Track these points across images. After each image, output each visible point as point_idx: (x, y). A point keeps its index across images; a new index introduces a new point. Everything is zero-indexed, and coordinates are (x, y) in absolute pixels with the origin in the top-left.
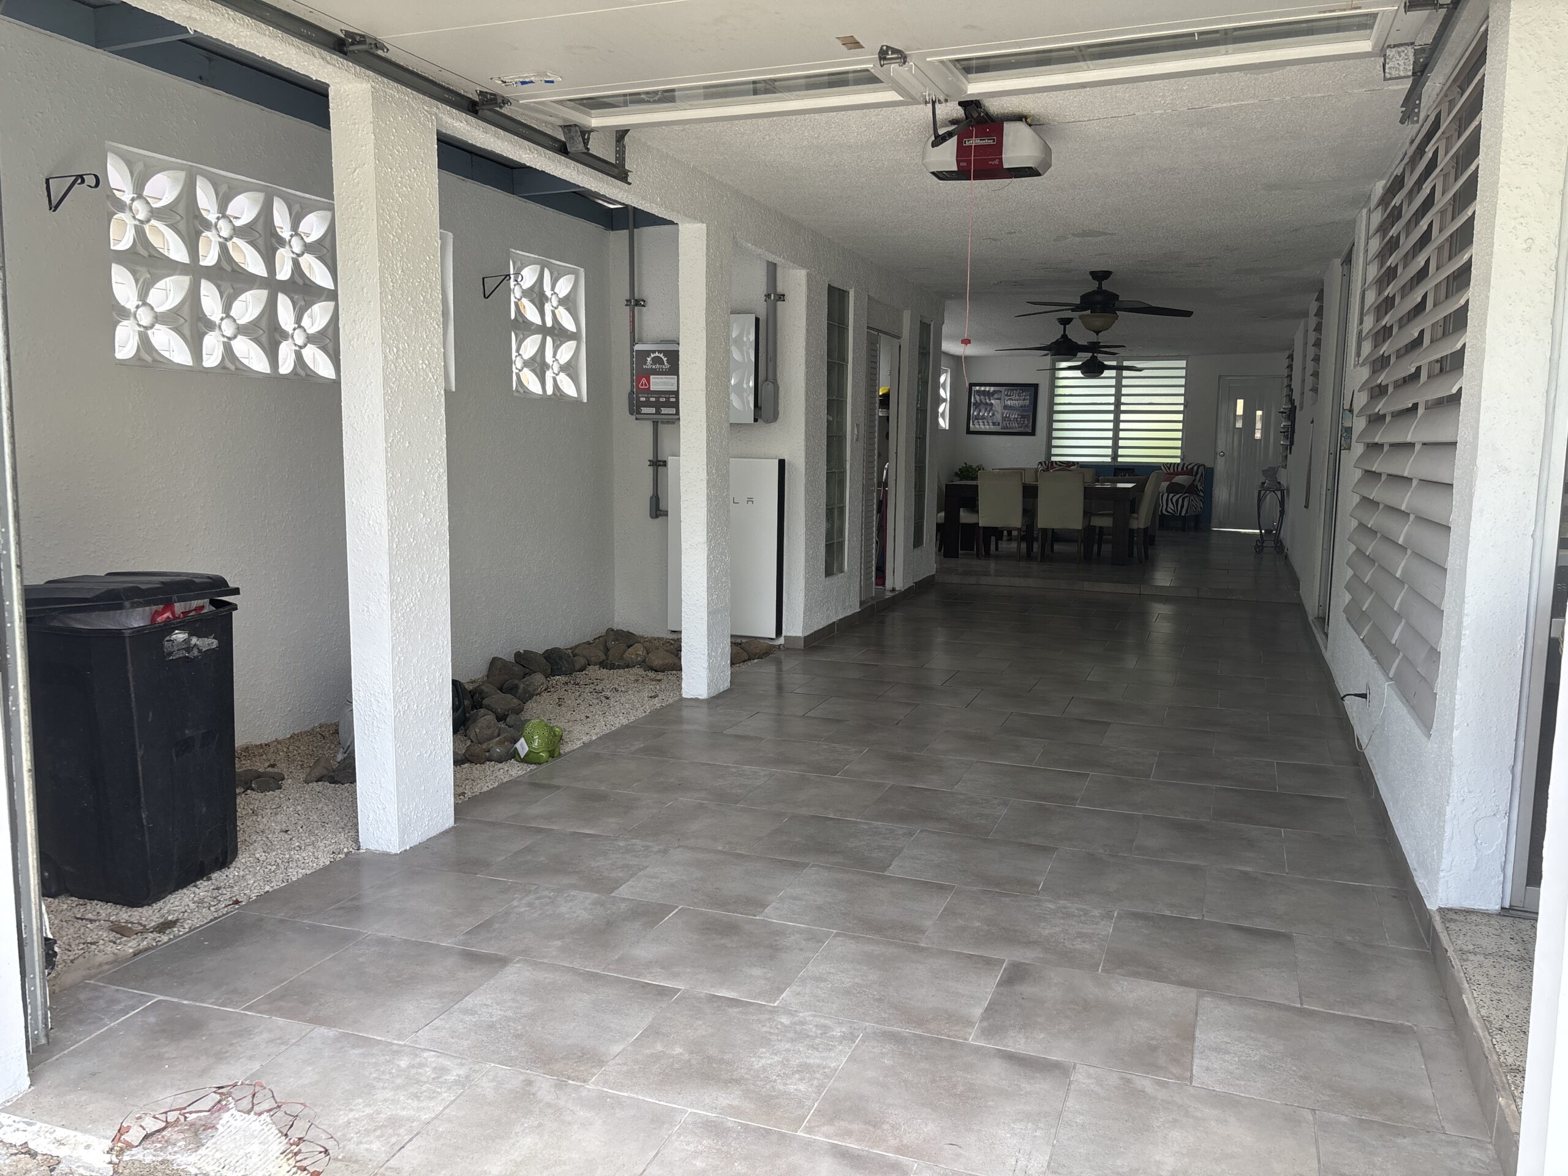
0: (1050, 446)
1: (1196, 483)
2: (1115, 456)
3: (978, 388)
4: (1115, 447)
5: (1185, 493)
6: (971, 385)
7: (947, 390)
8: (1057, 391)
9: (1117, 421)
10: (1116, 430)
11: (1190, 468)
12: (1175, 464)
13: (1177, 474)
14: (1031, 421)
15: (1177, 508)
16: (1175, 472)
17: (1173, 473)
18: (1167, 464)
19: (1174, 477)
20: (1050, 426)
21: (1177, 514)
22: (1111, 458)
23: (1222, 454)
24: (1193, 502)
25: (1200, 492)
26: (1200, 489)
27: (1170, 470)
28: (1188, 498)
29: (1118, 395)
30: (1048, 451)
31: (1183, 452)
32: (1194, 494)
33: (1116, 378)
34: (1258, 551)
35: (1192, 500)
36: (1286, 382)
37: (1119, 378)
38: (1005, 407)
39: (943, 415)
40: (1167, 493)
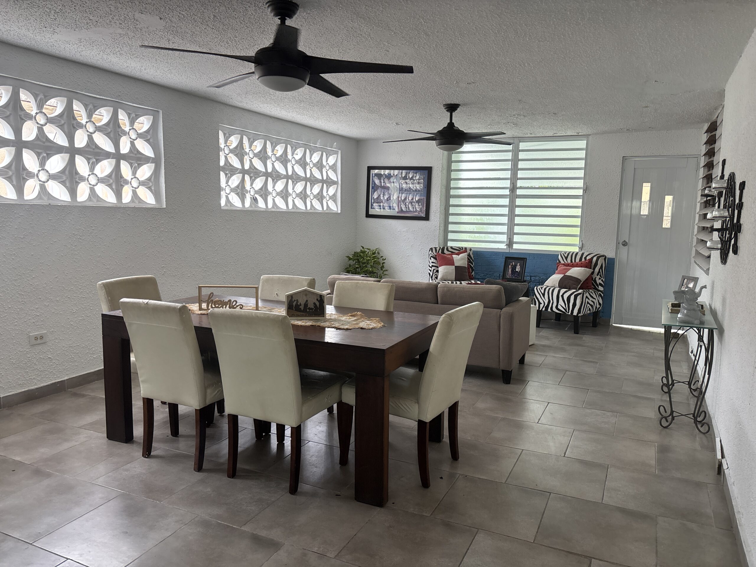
0: (446, 231)
1: (595, 275)
2: (510, 243)
3: (376, 171)
4: (511, 234)
5: (579, 289)
6: (370, 168)
7: (337, 172)
8: (453, 175)
9: (512, 206)
10: (512, 215)
11: (589, 259)
12: (573, 253)
13: (573, 266)
14: (425, 205)
15: (568, 306)
16: (572, 263)
17: (569, 265)
18: (564, 253)
19: (570, 269)
20: (445, 211)
21: (568, 313)
22: (506, 245)
23: (625, 244)
24: (589, 299)
25: (599, 286)
26: (599, 283)
27: (567, 260)
28: (582, 295)
29: (514, 179)
30: (444, 236)
31: (581, 240)
32: (591, 289)
33: (512, 160)
34: (664, 426)
35: (587, 297)
36: (703, 161)
37: (515, 161)
38: (401, 190)
39: (333, 198)
40: (559, 288)
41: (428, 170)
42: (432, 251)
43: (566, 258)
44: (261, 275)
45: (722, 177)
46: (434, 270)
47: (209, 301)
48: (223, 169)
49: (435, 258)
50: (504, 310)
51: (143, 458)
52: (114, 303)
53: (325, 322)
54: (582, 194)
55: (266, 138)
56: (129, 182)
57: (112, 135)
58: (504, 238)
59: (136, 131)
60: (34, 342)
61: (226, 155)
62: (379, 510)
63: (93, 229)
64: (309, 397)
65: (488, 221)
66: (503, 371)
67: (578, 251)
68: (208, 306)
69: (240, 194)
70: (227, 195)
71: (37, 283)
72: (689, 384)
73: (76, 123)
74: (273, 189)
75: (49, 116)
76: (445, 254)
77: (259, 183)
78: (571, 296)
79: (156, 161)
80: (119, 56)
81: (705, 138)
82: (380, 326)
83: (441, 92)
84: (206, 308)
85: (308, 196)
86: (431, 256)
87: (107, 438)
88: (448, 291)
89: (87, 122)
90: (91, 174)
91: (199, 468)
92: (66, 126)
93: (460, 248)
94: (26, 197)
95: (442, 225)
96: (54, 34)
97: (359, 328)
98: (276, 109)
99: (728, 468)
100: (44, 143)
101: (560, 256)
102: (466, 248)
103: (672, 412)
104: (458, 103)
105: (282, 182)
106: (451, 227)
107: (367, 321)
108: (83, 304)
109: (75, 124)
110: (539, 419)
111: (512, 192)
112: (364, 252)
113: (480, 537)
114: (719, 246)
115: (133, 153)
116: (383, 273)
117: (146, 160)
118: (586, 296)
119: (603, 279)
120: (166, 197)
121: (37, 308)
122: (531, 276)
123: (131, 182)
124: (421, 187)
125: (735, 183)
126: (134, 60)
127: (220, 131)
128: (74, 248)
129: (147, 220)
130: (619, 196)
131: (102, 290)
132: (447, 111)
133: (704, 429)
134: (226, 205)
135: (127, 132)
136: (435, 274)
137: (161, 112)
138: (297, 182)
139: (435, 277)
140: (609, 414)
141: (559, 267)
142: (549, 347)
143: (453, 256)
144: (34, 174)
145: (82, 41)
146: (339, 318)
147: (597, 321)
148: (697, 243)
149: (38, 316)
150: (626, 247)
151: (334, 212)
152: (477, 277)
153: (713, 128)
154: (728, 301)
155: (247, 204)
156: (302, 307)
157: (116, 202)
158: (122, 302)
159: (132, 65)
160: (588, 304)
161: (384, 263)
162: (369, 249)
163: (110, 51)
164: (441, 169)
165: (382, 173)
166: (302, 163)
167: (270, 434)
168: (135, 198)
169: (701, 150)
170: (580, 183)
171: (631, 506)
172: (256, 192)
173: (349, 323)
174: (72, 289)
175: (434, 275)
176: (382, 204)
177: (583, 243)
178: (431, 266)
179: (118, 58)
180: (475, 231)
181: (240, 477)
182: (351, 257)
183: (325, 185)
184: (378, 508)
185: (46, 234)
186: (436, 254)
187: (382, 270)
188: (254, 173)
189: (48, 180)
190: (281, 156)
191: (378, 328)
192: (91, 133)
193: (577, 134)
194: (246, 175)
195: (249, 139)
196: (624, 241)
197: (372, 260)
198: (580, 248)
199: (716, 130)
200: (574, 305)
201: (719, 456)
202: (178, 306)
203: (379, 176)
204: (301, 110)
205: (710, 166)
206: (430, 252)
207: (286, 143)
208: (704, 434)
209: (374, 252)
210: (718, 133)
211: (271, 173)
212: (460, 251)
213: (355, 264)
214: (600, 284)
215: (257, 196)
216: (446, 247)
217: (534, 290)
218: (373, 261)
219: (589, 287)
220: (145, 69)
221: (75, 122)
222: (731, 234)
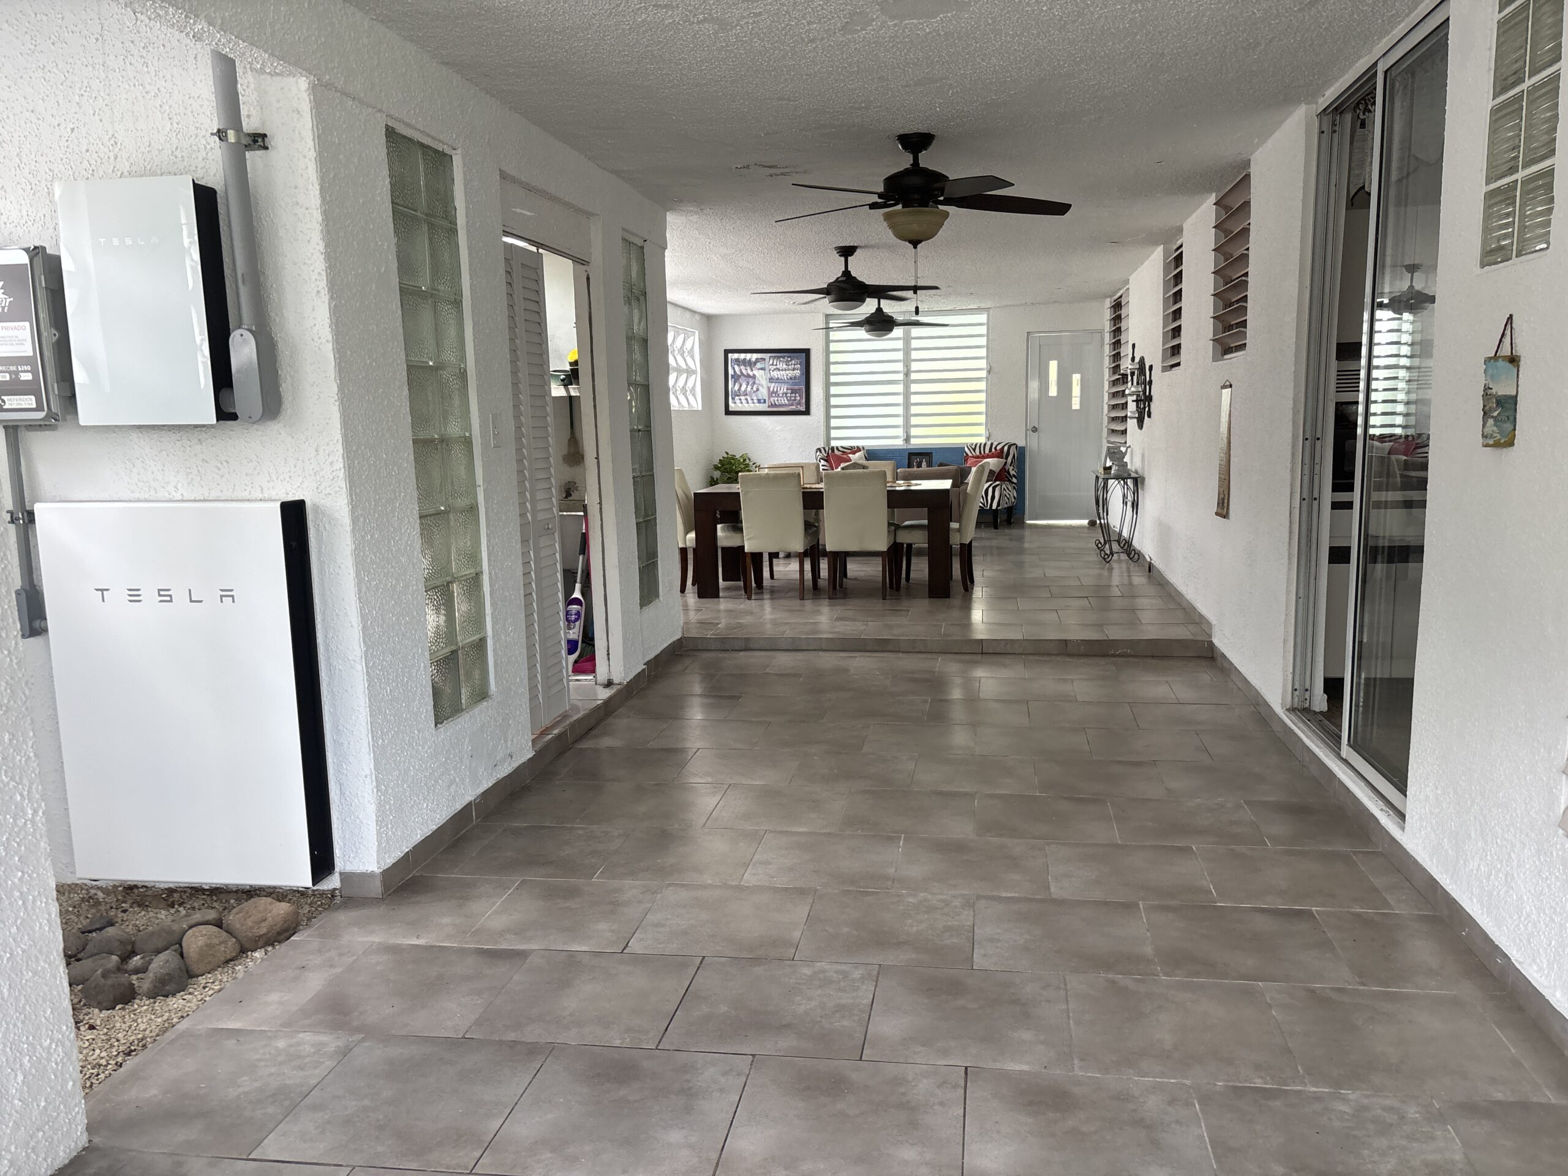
1: (1007, 467)
5: (995, 481)
6: (727, 352)
7: (696, 359)
8: (832, 358)
9: (907, 394)
10: (907, 405)
11: (1000, 449)
12: (981, 444)
13: (984, 457)
14: (804, 396)
15: (987, 500)
16: (981, 455)
18: (971, 445)
19: (984, 461)
20: (828, 403)
22: (903, 440)
23: (1035, 430)
24: (1006, 491)
25: (1012, 478)
26: (1013, 474)
27: (980, 452)
28: (998, 487)
29: (908, 361)
30: (827, 434)
31: (988, 429)
32: (1005, 481)
33: (904, 338)
35: (1004, 489)
37: (908, 339)
38: (771, 379)
39: (693, 391)
41: (807, 352)
42: (821, 452)
43: (974, 450)
49: (827, 459)
54: (985, 376)
58: (900, 432)
67: (985, 441)
76: (837, 454)
78: (990, 489)
81: (1108, 314)
86: (820, 458)
93: (851, 447)
95: (824, 420)
101: (968, 448)
102: (858, 447)
106: (833, 422)
111: (907, 377)
114: (1137, 415)
119: (1016, 470)
124: (796, 374)
125: (1145, 365)
130: (1025, 376)
141: (968, 460)
147: (1013, 517)
148: (1108, 422)
150: (1037, 433)
151: (696, 409)
153: (1118, 306)
160: (1005, 498)
162: (735, 455)
164: (822, 352)
165: (735, 358)
169: (1105, 327)
170: (983, 364)
176: (745, 398)
177: (991, 432)
182: (717, 466)
183: (688, 376)
186: (826, 454)
193: (980, 307)
196: (1034, 427)
198: (987, 437)
199: (1122, 309)
200: (993, 498)
203: (739, 361)
205: (1117, 344)
206: (818, 453)
210: (1123, 313)
212: (855, 450)
216: (833, 447)
219: (1003, 479)
222: (1145, 404)
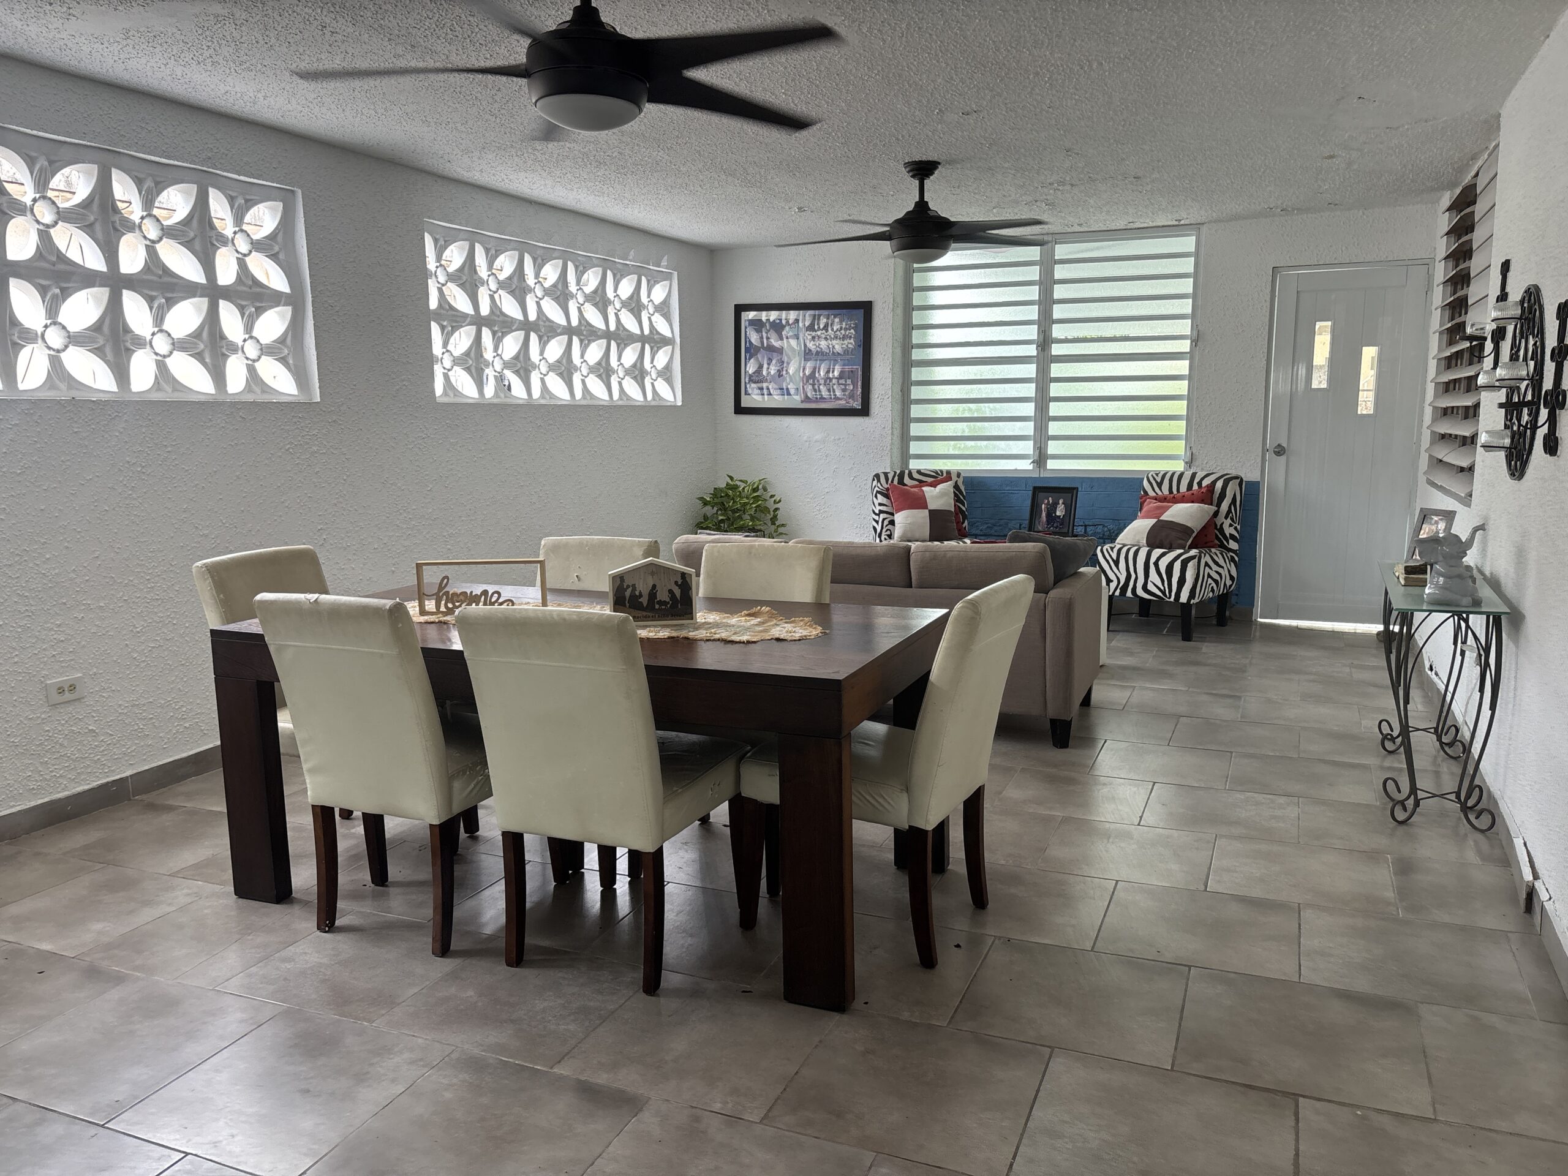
0: (905, 438)
1: (1220, 519)
2: (1041, 458)
3: (752, 315)
4: (1041, 438)
5: (1191, 547)
6: (739, 309)
7: (672, 318)
8: (917, 318)
9: (1043, 380)
10: (1043, 400)
11: (1207, 486)
12: (1173, 474)
13: (1175, 500)
14: (860, 383)
15: (1168, 584)
16: (1172, 495)
17: (1165, 499)
18: (1155, 475)
19: (1169, 508)
20: (903, 395)
21: (1170, 598)
22: (1033, 462)
23: (1280, 451)
24: (1211, 568)
25: (1231, 541)
26: (1230, 534)
27: (1161, 490)
28: (1196, 560)
29: (1045, 321)
30: (902, 447)
31: (1189, 447)
32: (1213, 547)
33: (1040, 283)
34: (1400, 819)
35: (1207, 564)
36: (1441, 272)
37: (1047, 283)
38: (807, 354)
39: (666, 374)
40: (1148, 548)
41: (865, 309)
42: (879, 481)
43: (1160, 485)
44: (541, 539)
45: (1503, 297)
46: (884, 520)
47: (441, 594)
48: (437, 316)
49: (887, 496)
50: (1053, 593)
51: (318, 933)
52: (231, 607)
53: (697, 629)
54: (1188, 350)
55: (522, 249)
56: (240, 346)
57: (197, 245)
58: (1028, 447)
59: (248, 235)
60: (57, 698)
61: (440, 286)
62: (838, 1017)
63: (169, 452)
64: (675, 789)
65: (993, 412)
66: (1053, 722)
67: (1182, 470)
68: (438, 606)
69: (473, 370)
70: (446, 371)
71: (57, 571)
72: (1438, 733)
73: (119, 220)
74: (541, 358)
75: (60, 205)
76: (906, 485)
77: (511, 345)
78: (1175, 564)
79: (294, 300)
80: (210, 68)
81: (1445, 222)
82: (814, 633)
83: (903, 136)
84: (435, 610)
85: (614, 372)
86: (877, 492)
87: (236, 894)
88: (932, 561)
89: (142, 218)
90: (158, 332)
91: (443, 948)
92: (98, 227)
93: (936, 472)
94: (21, 387)
95: (897, 425)
96: (68, 19)
97: (772, 639)
98: (543, 183)
99: (1550, 899)
100: (54, 266)
101: (1145, 483)
102: (949, 472)
103: (1414, 789)
104: (936, 159)
105: (560, 343)
106: (915, 429)
107: (786, 625)
108: (156, 613)
109: (118, 222)
110: (1141, 817)
111: (1043, 350)
112: (734, 488)
113: (1058, 1064)
114: (1507, 442)
115: (244, 284)
116: (776, 531)
117: (274, 298)
118: (1206, 562)
119: (1237, 525)
120: (319, 379)
121: (59, 626)
122: (1086, 526)
123: (243, 348)
124: (850, 346)
125: (1541, 307)
126: (243, 75)
127: (426, 234)
128: (130, 492)
129: (282, 429)
130: (1266, 351)
131: (205, 580)
132: (912, 176)
133: (1484, 822)
134: (445, 393)
135: (230, 238)
136: (887, 528)
137: (300, 192)
138: (590, 342)
139: (888, 535)
140: (1282, 800)
141: (1145, 504)
142: (1135, 669)
143: (924, 488)
144: (37, 334)
145: (131, 34)
146: (724, 621)
147: (1227, 613)
148: (1431, 444)
149: (62, 641)
150: (1283, 458)
151: (669, 404)
152: (974, 531)
153: (1466, 200)
154: (1532, 556)
155: (489, 391)
156: (644, 600)
157: (213, 391)
158: (261, 602)
159: (238, 89)
160: (1209, 579)
161: (777, 509)
162: (745, 482)
163: (192, 56)
164: (891, 306)
165: (764, 319)
166: (598, 300)
167: (583, 870)
168: (255, 384)
169: (1435, 249)
170: (1185, 327)
171: (1362, 984)
172: (507, 365)
173: (747, 629)
174: (132, 581)
175: (884, 530)
176: (765, 385)
177: (1194, 452)
178: (877, 512)
179: (208, 73)
180: (966, 434)
181: (532, 964)
182: (708, 499)
183: (647, 347)
184: (836, 1014)
185: (68, 463)
186: (886, 486)
187: (773, 523)
188: (500, 324)
189: (66, 347)
190: (554, 286)
191: (813, 637)
192: (153, 242)
193: (1177, 223)
194: (484, 329)
195: (487, 251)
196: (1279, 445)
197: (752, 503)
198: (1186, 463)
199: (1475, 203)
200: (1182, 580)
201: (1528, 876)
202: (385, 605)
203: (757, 324)
204: (597, 183)
205: (1460, 280)
206: (875, 483)
207: (565, 257)
208: (1482, 831)
209: (755, 486)
210: (1479, 208)
211: (535, 323)
212: (938, 478)
213: (717, 513)
214: (1232, 537)
215: (509, 374)
216: (907, 472)
217: (1096, 555)
218: (754, 506)
219: (1208, 545)
220: (265, 97)
221: (116, 218)
222: (1535, 415)
